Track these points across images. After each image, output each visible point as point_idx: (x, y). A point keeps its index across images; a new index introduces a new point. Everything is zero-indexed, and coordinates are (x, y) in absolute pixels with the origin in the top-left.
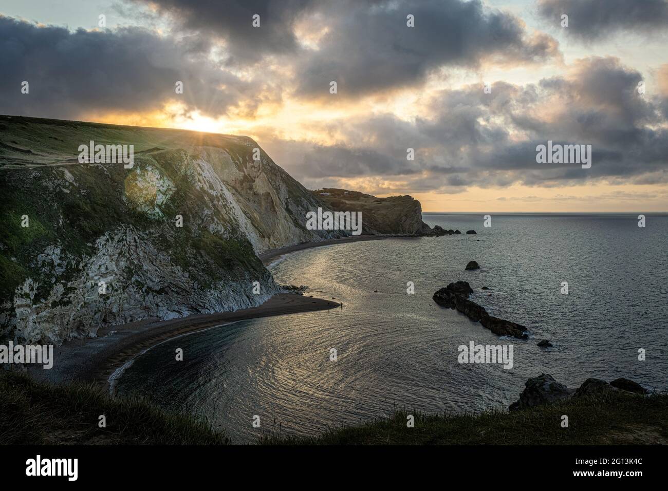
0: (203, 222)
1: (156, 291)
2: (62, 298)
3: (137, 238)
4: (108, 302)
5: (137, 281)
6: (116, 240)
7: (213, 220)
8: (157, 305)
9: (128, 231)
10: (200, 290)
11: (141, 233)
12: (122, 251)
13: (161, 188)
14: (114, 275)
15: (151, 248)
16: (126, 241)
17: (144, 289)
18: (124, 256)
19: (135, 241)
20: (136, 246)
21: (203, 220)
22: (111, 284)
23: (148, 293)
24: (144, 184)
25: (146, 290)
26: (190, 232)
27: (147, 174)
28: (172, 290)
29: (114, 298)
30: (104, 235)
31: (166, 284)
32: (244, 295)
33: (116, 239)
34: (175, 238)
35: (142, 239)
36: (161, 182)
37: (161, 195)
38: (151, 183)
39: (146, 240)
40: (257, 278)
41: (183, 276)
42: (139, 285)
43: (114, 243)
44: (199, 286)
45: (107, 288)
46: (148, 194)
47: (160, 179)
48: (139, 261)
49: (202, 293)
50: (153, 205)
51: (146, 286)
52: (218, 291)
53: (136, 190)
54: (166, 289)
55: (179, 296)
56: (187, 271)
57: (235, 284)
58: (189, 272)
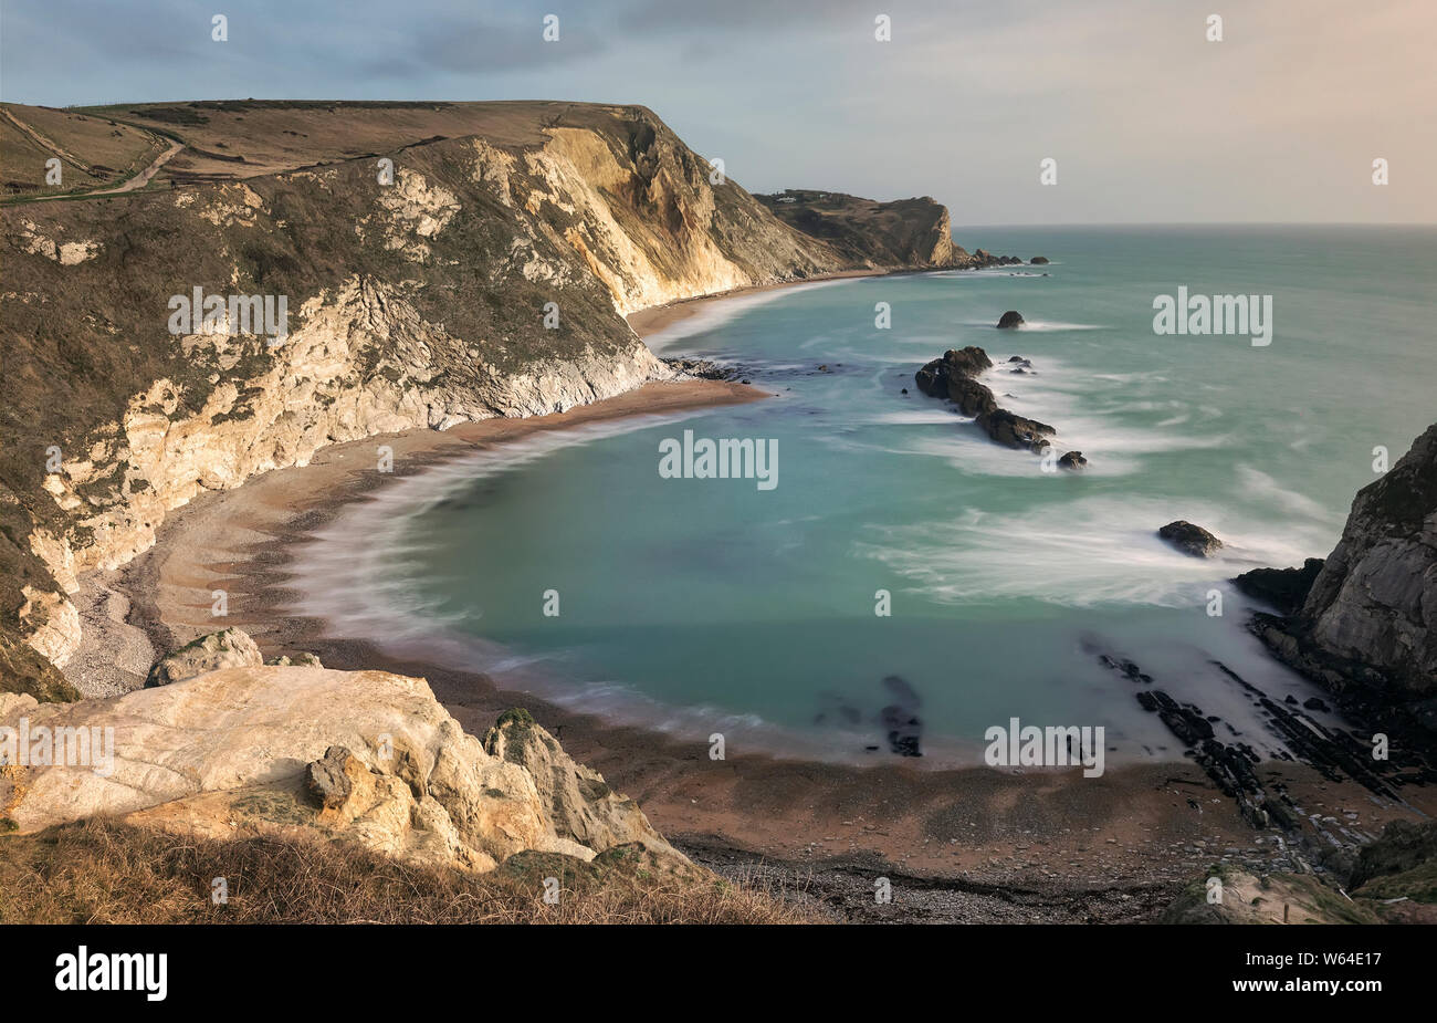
0: (511, 261)
1: (424, 384)
2: (235, 408)
3: (381, 295)
4: (332, 406)
5: (386, 368)
6: (343, 301)
7: (531, 257)
8: (429, 406)
10: (500, 379)
11: (390, 287)
12: (355, 321)
13: (430, 208)
14: (343, 361)
15: (410, 313)
16: (363, 302)
17: (400, 382)
18: (360, 328)
19: (380, 302)
20: (382, 309)
21: (511, 257)
22: (337, 378)
23: (409, 388)
24: (394, 201)
25: (406, 383)
26: (486, 280)
27: (401, 183)
28: (452, 381)
29: (343, 400)
30: (317, 295)
31: (441, 371)
32: (583, 382)
34: (456, 292)
35: (392, 297)
36: (429, 195)
37: (429, 219)
38: (409, 199)
39: (399, 298)
40: (613, 353)
41: (469, 355)
42: (391, 375)
43: (338, 306)
44: (498, 371)
45: (331, 384)
46: (403, 219)
47: (427, 191)
48: (390, 334)
49: (503, 381)
50: (413, 237)
51: (406, 376)
52: (533, 378)
53: (380, 213)
54: (441, 379)
55: (465, 389)
56: (473, 347)
57: (566, 363)
58: (479, 348)
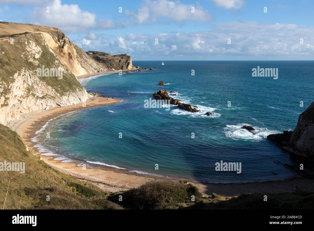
0: (55, 66)
1: (41, 98)
2: (5, 103)
3: (30, 74)
4: (22, 103)
5: (32, 93)
6: (22, 75)
7: (60, 65)
8: (42, 104)
9: (26, 71)
10: (60, 97)
11: (32, 71)
12: (24, 80)
13: (37, 51)
14: (22, 91)
15: (37, 79)
16: (26, 75)
17: (36, 97)
18: (25, 82)
19: (30, 75)
20: (30, 77)
21: (55, 65)
22: (22, 95)
23: (37, 99)
24: (29, 49)
27: (30, 44)
28: (48, 97)
29: (24, 102)
30: (17, 73)
31: (45, 94)
35: (33, 74)
36: (36, 48)
37: (37, 54)
38: (33, 48)
39: (34, 74)
40: (81, 90)
41: (52, 90)
42: (33, 95)
44: (60, 95)
45: (21, 97)
46: (32, 54)
47: (36, 46)
48: (32, 84)
50: (34, 58)
51: (36, 95)
52: (67, 97)
53: (27, 52)
54: (45, 97)
55: (51, 99)
56: (53, 88)
57: (73, 93)
58: (54, 88)
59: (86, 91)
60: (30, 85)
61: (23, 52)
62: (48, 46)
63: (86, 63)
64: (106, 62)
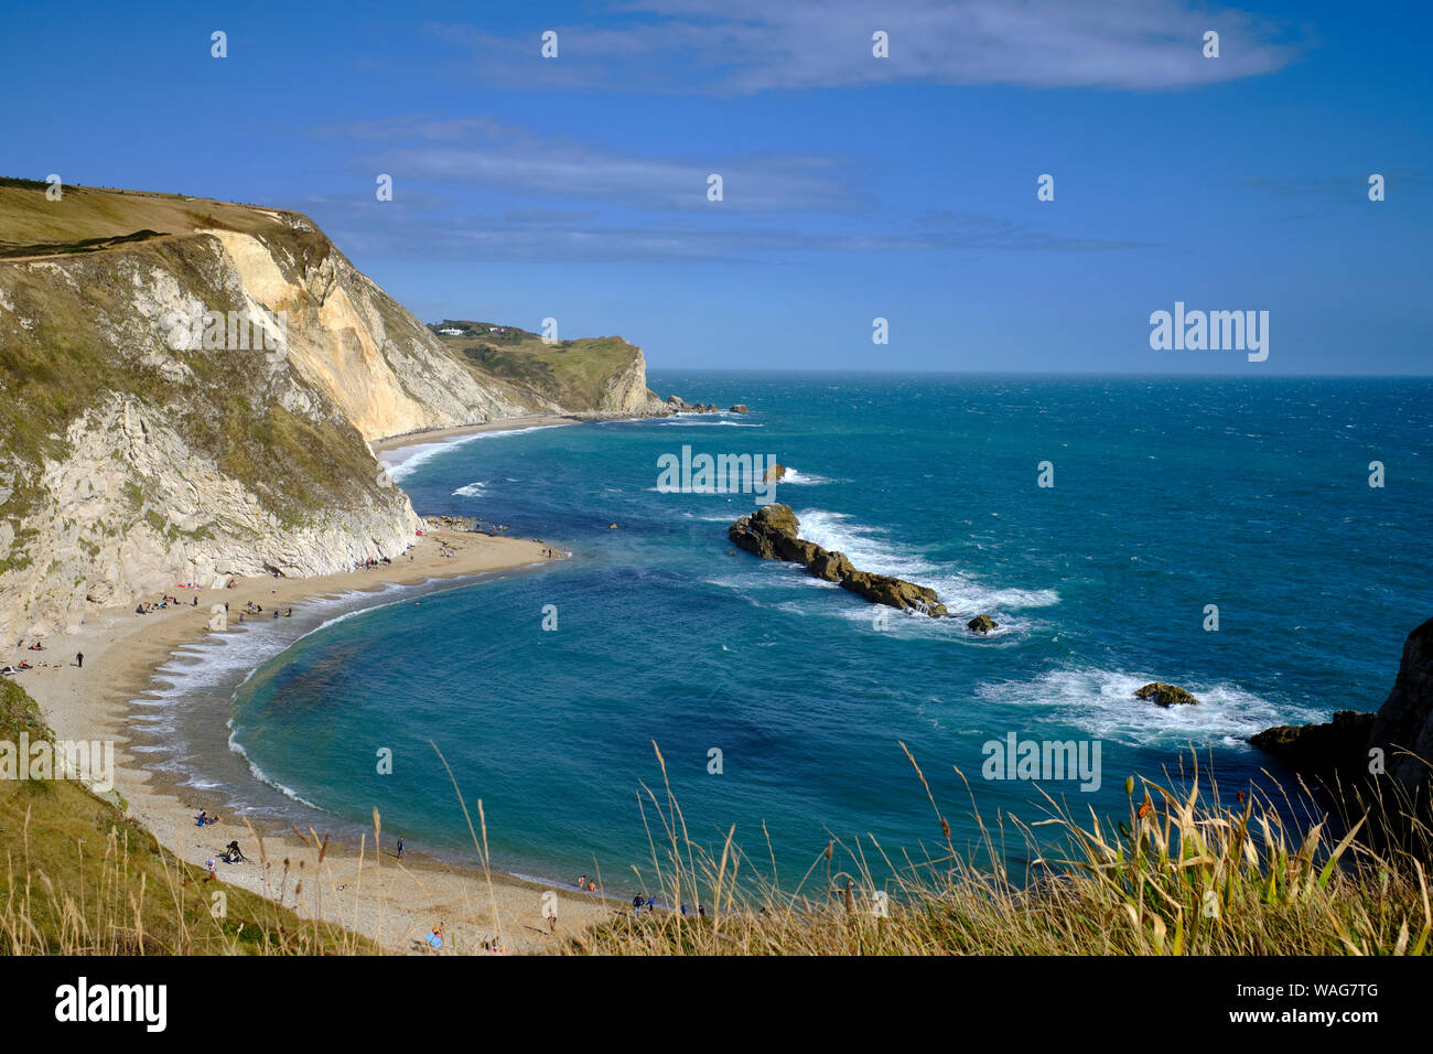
0: (269, 388)
1: (189, 533)
2: (13, 554)
3: (146, 423)
4: (97, 557)
5: (150, 513)
6: (105, 426)
7: (289, 385)
8: (194, 562)
9: (127, 407)
10: (282, 531)
11: (154, 411)
12: (117, 451)
14: (103, 501)
15: (175, 443)
16: (125, 428)
17: (166, 529)
18: (121, 460)
19: (144, 429)
20: (146, 439)
21: (269, 384)
22: (99, 521)
23: (174, 538)
24: (150, 307)
25: (170, 532)
26: (248, 409)
27: (156, 286)
28: (223, 531)
29: (107, 550)
30: (81, 417)
31: (210, 519)
32: (368, 538)
33: (106, 422)
35: (158, 424)
36: (183, 302)
38: (165, 306)
39: (164, 424)
41: (245, 500)
42: (156, 521)
43: (102, 431)
44: (280, 521)
45: (93, 530)
46: (159, 329)
47: (181, 296)
48: (152, 471)
49: (285, 534)
50: (170, 351)
51: (168, 523)
52: (317, 530)
53: (136, 320)
54: (210, 529)
55: (238, 542)
56: (252, 491)
57: (347, 515)
58: (257, 492)
59: (408, 506)
60: (141, 475)
61: (120, 323)
62: (239, 294)
63: (426, 374)
64: (522, 370)
